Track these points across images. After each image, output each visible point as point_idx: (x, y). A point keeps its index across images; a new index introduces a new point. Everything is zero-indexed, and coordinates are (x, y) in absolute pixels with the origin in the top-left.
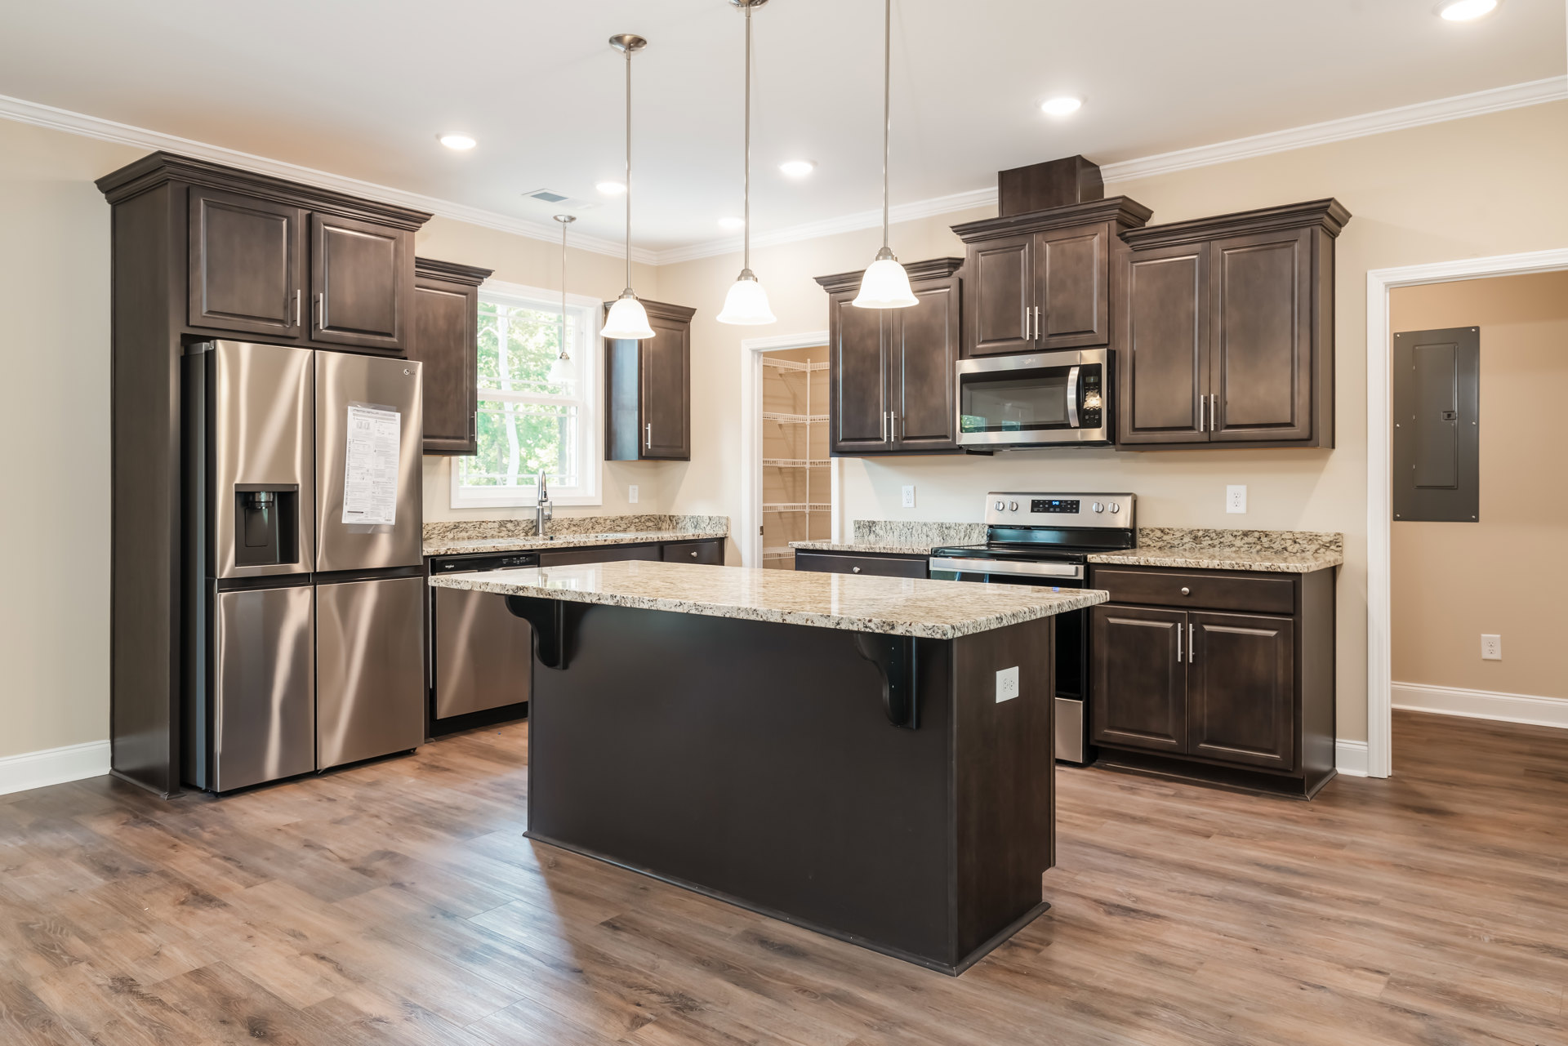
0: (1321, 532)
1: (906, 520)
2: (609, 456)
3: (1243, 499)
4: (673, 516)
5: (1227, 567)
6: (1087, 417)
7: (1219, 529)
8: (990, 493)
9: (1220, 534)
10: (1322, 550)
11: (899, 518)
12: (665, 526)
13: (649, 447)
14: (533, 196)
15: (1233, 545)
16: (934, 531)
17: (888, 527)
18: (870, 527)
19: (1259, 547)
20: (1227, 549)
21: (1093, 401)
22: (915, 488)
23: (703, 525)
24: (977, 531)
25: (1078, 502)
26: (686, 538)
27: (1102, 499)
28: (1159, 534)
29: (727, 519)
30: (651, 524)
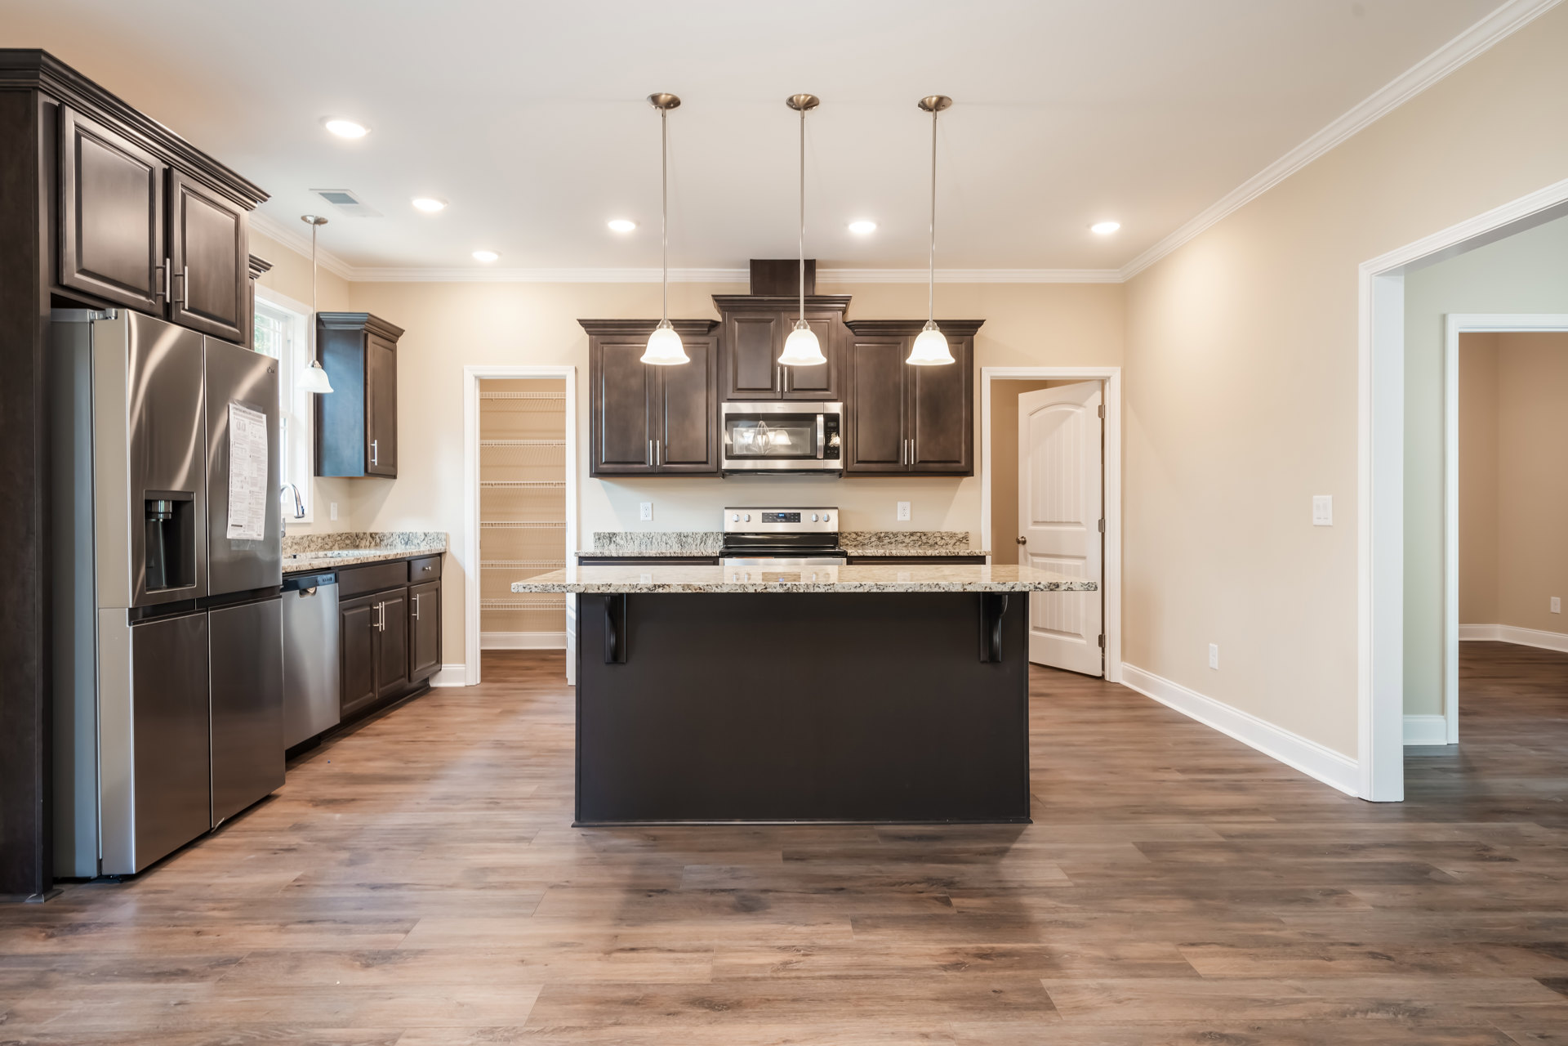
0: (957, 532)
1: (646, 531)
2: (318, 471)
3: (908, 511)
4: (376, 534)
5: (944, 554)
6: (829, 452)
7: (895, 532)
8: (726, 508)
9: (895, 535)
10: (958, 543)
11: (639, 530)
12: (363, 543)
13: (376, 464)
14: (321, 194)
15: (904, 542)
16: (673, 539)
17: (629, 537)
18: (611, 538)
19: (920, 543)
20: (900, 545)
21: (836, 440)
22: (652, 505)
23: (415, 541)
24: (712, 538)
25: (799, 514)
26: (398, 557)
27: (818, 512)
28: (854, 536)
29: (446, 534)
30: (348, 542)
